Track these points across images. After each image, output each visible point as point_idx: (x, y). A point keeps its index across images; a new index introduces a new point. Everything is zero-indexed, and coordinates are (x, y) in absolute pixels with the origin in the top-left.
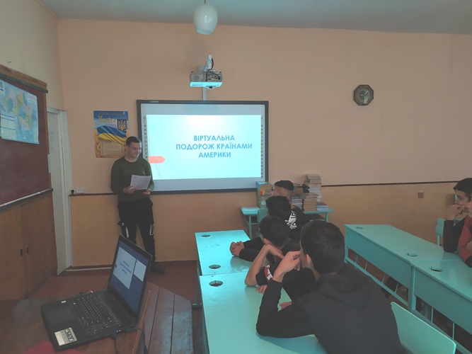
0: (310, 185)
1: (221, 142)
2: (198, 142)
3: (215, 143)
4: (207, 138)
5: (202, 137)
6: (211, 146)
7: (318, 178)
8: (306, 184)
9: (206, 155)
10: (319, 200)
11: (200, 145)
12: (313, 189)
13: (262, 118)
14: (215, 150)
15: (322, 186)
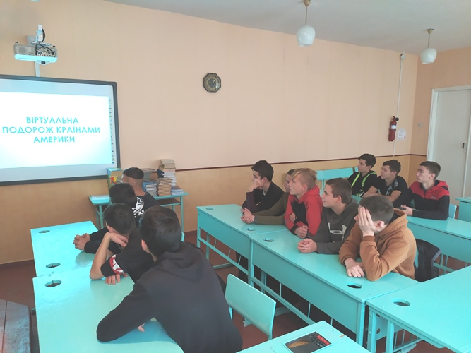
0: (164, 170)
1: (62, 125)
2: (32, 125)
3: (54, 126)
4: (43, 121)
5: (36, 119)
6: (50, 130)
7: (173, 163)
8: (161, 169)
9: (43, 140)
10: (174, 185)
11: (35, 129)
12: (167, 174)
13: (110, 100)
14: (55, 134)
15: (176, 171)
